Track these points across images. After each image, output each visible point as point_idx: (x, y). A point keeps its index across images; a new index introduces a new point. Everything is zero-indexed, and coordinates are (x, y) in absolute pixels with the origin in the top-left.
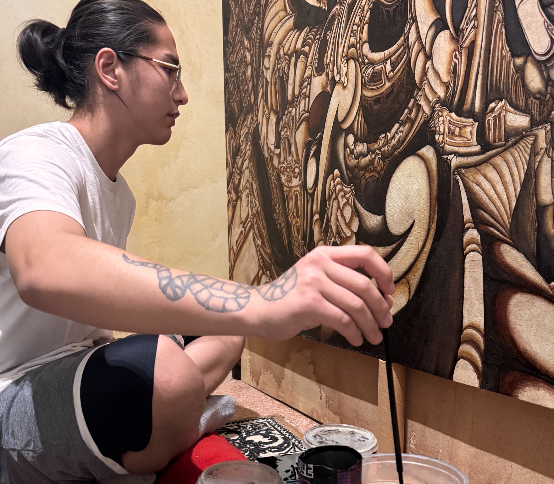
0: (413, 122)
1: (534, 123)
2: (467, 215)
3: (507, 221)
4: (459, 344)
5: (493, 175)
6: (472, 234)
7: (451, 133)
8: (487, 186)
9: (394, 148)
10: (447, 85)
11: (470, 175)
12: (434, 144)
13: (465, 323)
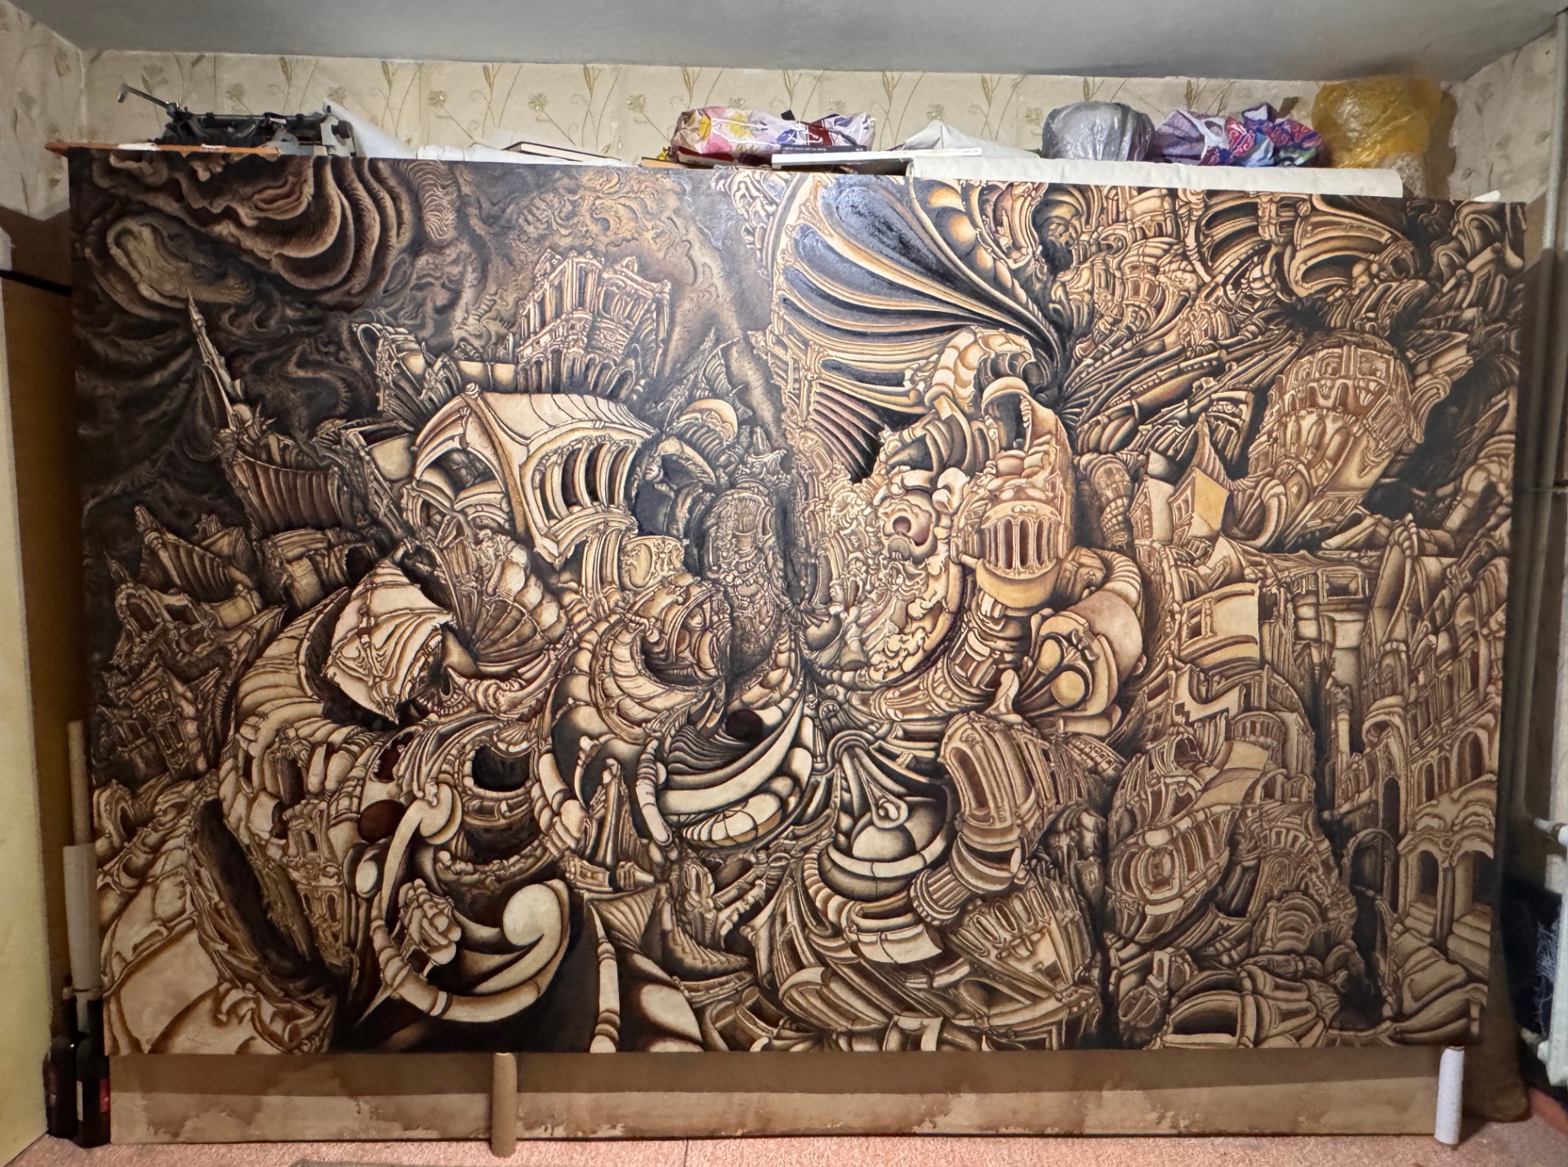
0: (539, 859)
1: (656, 881)
2: (601, 932)
3: (638, 939)
4: (597, 1024)
5: (625, 909)
6: (607, 946)
7: (583, 875)
8: (620, 916)
9: (514, 875)
10: (578, 841)
11: (603, 907)
12: (563, 879)
13: (602, 1008)
